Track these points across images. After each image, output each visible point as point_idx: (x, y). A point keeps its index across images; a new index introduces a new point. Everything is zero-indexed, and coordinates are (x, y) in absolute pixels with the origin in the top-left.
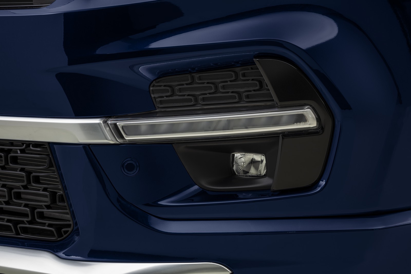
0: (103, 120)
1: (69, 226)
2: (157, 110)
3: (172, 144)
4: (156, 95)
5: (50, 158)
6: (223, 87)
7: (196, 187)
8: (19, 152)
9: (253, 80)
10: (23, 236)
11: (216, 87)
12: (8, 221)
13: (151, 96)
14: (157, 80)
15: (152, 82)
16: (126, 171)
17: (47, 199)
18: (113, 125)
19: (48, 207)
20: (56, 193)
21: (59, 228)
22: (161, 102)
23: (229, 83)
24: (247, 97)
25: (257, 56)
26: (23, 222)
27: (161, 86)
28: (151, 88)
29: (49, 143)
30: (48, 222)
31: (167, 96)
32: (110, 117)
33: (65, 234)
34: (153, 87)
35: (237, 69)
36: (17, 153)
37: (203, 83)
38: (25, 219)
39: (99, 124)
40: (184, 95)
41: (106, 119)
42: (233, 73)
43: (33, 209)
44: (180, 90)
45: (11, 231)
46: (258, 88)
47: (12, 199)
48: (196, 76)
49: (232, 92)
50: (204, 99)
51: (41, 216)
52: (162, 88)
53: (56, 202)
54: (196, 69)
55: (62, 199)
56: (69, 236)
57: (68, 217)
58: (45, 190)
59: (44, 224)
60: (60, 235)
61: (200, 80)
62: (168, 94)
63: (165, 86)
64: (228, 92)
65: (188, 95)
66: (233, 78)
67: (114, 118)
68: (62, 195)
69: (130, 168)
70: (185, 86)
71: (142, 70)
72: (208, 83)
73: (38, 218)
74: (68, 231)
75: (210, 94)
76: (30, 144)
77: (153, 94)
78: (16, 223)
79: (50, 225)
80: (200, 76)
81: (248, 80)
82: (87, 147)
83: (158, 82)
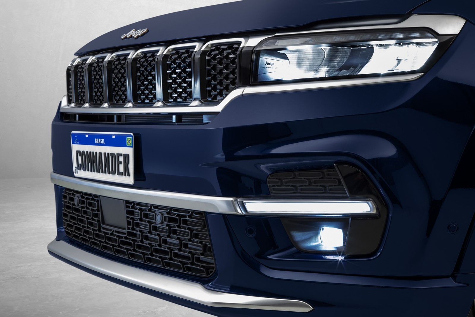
0: (234, 199)
1: (213, 268)
2: (271, 195)
3: (279, 218)
4: (271, 185)
5: (205, 222)
6: (315, 182)
7: (294, 249)
8: (187, 217)
9: (334, 178)
10: (188, 273)
11: (310, 182)
12: (180, 262)
13: (267, 185)
14: (272, 175)
15: (269, 176)
16: (248, 234)
17: (201, 249)
18: (241, 203)
19: (202, 254)
20: (207, 245)
21: (207, 269)
22: (274, 190)
23: (318, 179)
24: (331, 190)
25: (336, 163)
26: (187, 263)
27: (274, 179)
28: (268, 180)
29: (205, 212)
30: (201, 264)
31: (277, 186)
32: (240, 197)
33: (211, 273)
34: (269, 179)
35: (324, 171)
36: (186, 217)
37: (302, 179)
38: (189, 261)
39: (232, 201)
40: (289, 186)
41: (236, 198)
42: (321, 173)
43: (193, 254)
44: (287, 182)
45: (180, 268)
46: (337, 184)
47: (182, 248)
48: (297, 173)
49: (320, 186)
50: (302, 190)
51: (198, 260)
52: (275, 180)
53: (206, 252)
54: (298, 169)
55: (210, 250)
56: (213, 275)
57: (213, 261)
58: (201, 243)
59: (199, 266)
60: (208, 274)
61: (299, 176)
62: (279, 184)
63: (277, 179)
64: (317, 186)
65: (292, 186)
66: (321, 177)
67: (242, 198)
68: (210, 247)
69: (251, 232)
70: (290, 180)
71: (263, 167)
72: (304, 179)
73: (195, 261)
74: (212, 271)
75: (305, 186)
76: (194, 212)
77: (269, 184)
78: (183, 264)
79: (202, 267)
80: (299, 174)
81: (331, 178)
82: (225, 216)
83: (272, 176)
